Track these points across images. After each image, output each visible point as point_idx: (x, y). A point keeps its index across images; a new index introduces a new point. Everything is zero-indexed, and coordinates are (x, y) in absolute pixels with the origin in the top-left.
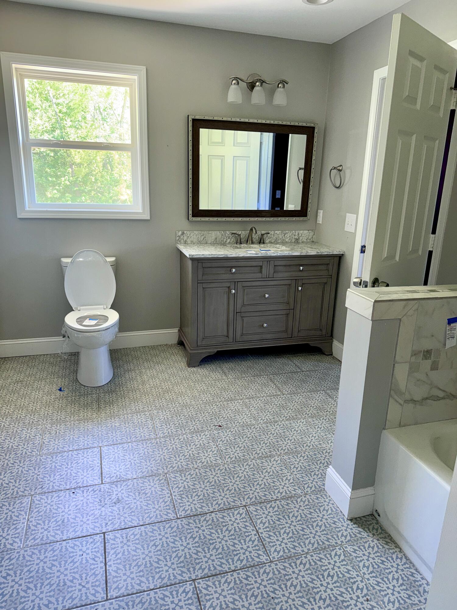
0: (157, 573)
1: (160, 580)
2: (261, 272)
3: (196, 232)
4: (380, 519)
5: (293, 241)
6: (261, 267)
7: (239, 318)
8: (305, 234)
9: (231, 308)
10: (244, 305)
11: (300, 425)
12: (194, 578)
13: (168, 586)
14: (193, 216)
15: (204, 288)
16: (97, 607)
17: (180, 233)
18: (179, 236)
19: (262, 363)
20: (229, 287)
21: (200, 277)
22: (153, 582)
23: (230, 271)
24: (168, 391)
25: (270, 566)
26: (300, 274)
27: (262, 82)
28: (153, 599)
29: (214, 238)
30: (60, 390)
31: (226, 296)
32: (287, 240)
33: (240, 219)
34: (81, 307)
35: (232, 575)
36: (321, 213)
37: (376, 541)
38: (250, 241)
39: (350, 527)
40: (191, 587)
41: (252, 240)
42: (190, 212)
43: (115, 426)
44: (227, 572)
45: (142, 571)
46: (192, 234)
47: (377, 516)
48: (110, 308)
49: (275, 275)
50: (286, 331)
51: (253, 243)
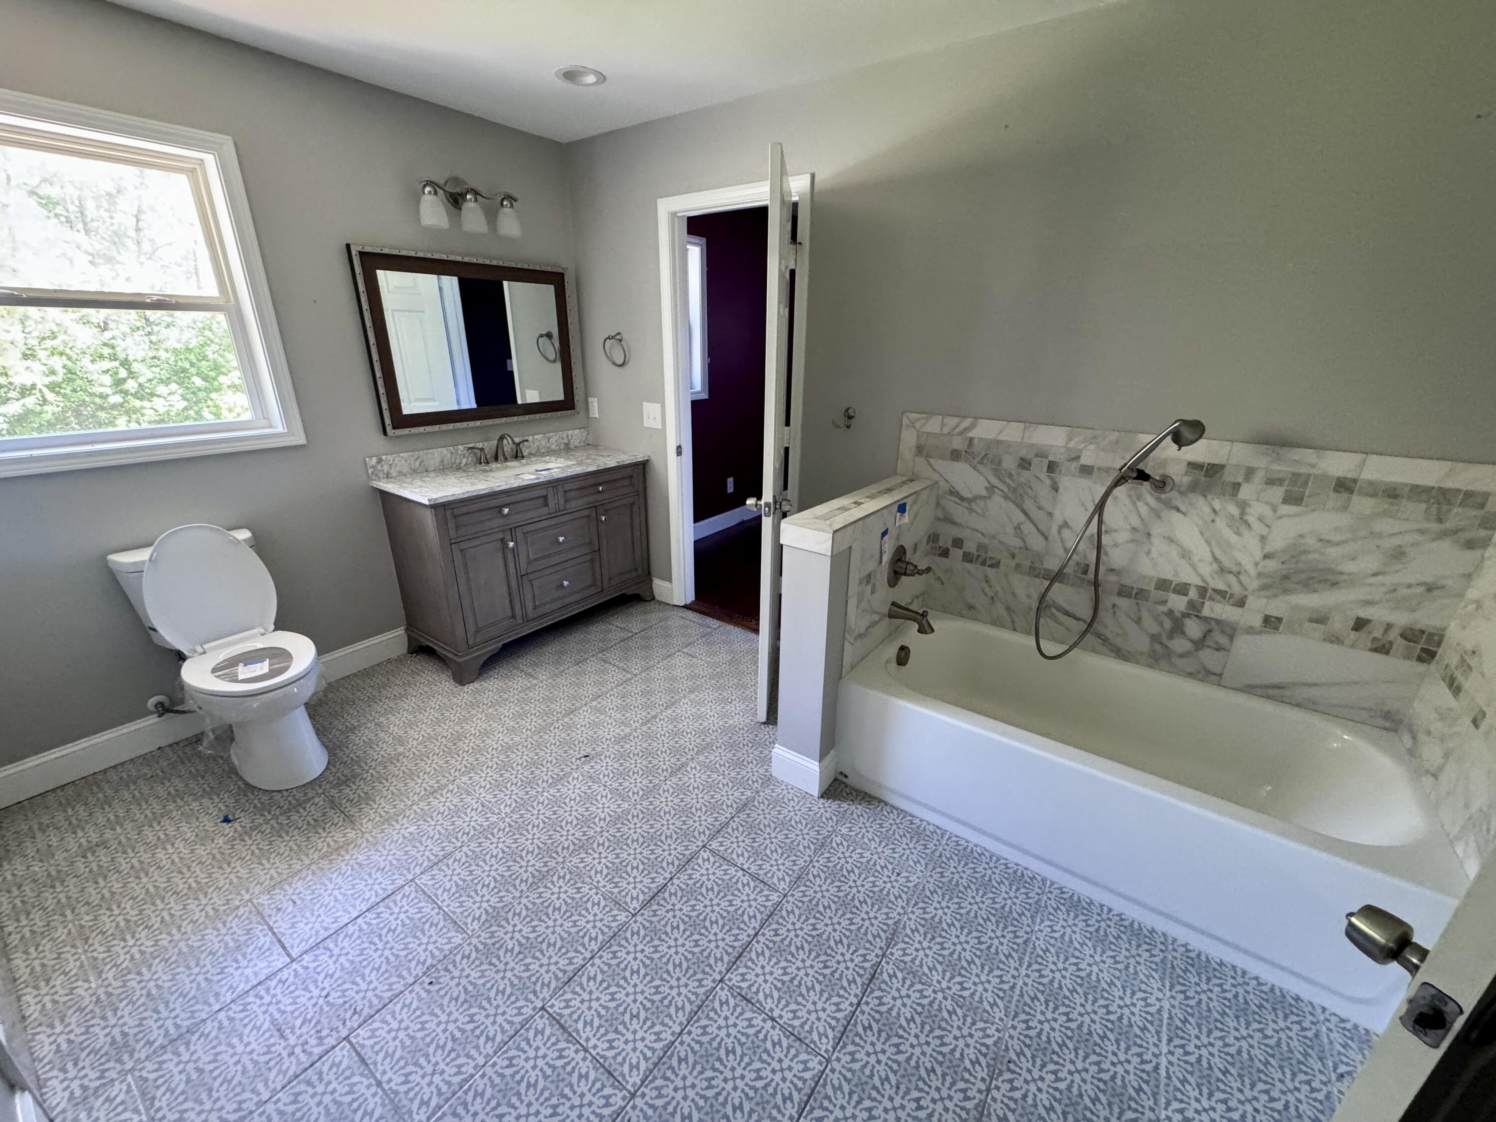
0: (668, 1007)
1: (680, 1013)
2: (546, 505)
3: (405, 455)
4: (848, 781)
5: (562, 447)
6: (545, 497)
7: (526, 584)
8: (576, 436)
9: (512, 571)
10: (529, 563)
11: (685, 708)
12: (718, 978)
13: (696, 1013)
14: (394, 428)
15: (462, 550)
16: (627, 1117)
17: (374, 460)
18: (372, 467)
19: (574, 640)
20: (502, 540)
21: (453, 534)
22: (674, 1022)
23: (500, 512)
24: (459, 737)
25: (788, 902)
26: (599, 497)
27: (476, 193)
28: (693, 1044)
29: (438, 460)
30: (226, 820)
31: (500, 555)
32: (553, 447)
33: (478, 423)
34: (205, 646)
35: (758, 942)
36: (594, 402)
37: (860, 807)
38: (501, 457)
39: (827, 805)
40: (726, 992)
41: (504, 455)
42: (388, 421)
43: (411, 834)
44: (750, 943)
45: (647, 1019)
46: (397, 459)
47: (845, 780)
48: (275, 630)
49: (568, 506)
50: (593, 584)
51: (506, 459)
